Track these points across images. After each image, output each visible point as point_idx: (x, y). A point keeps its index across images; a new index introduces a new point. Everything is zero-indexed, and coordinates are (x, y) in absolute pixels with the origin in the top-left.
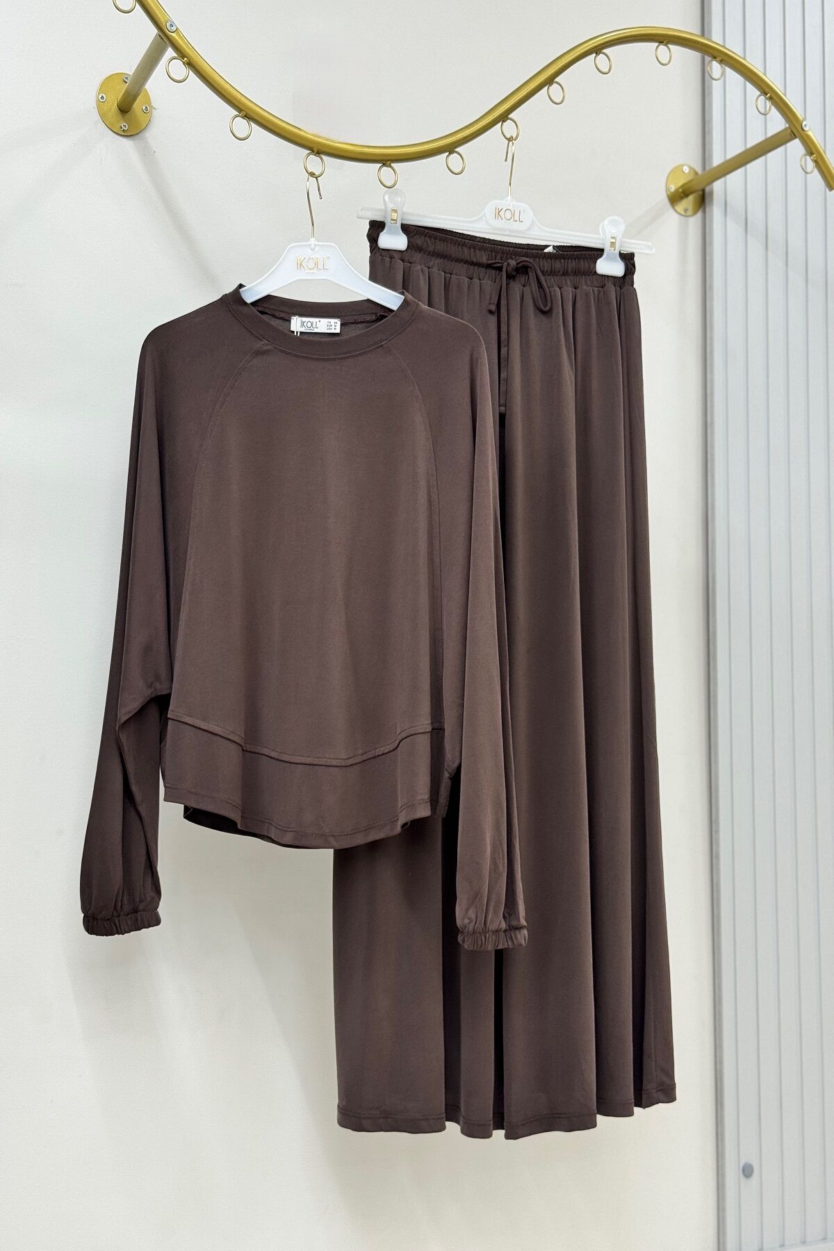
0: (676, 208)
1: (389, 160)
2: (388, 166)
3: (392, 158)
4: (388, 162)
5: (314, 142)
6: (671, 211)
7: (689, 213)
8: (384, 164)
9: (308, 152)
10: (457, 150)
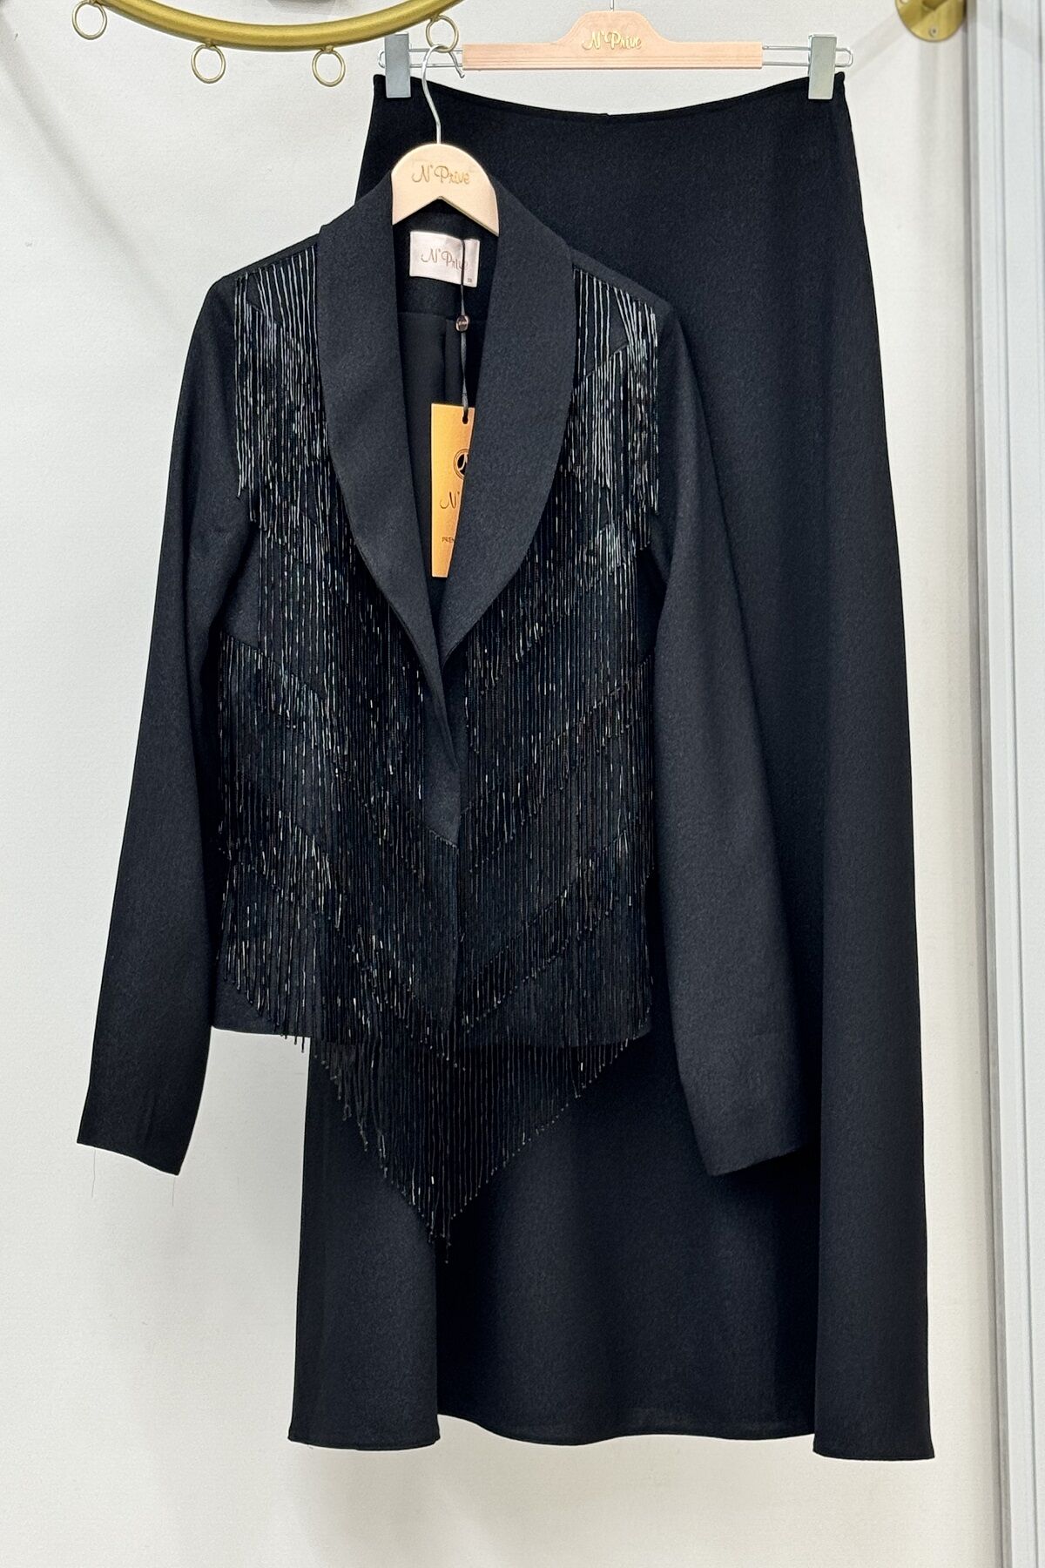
0: (913, 30)
1: (328, 44)
2: (330, 53)
3: (333, 40)
4: (328, 47)
5: (206, 31)
6: (906, 35)
7: (944, 36)
8: (322, 50)
9: (199, 44)
10: (444, 14)
